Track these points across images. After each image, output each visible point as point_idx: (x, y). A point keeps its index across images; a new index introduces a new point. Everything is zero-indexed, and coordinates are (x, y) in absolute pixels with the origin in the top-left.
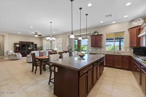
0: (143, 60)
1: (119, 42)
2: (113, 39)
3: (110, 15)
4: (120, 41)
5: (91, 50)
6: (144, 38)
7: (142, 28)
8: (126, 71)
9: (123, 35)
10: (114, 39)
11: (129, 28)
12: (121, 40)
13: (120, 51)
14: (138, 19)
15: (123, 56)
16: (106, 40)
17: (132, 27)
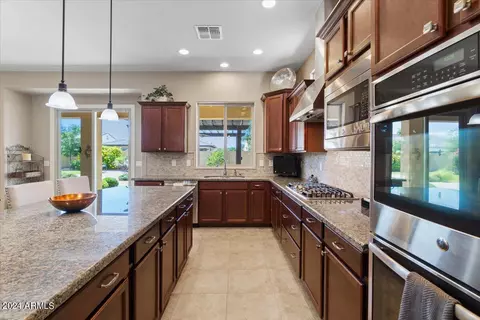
0: (304, 194)
1: (235, 138)
2: (221, 128)
3: (215, 31)
4: (239, 137)
5: (142, 164)
6: (301, 126)
7: (296, 96)
8: (257, 229)
9: (248, 115)
10: (225, 127)
11: (265, 95)
12: (243, 132)
13: (239, 167)
14: (284, 70)
15: (249, 182)
16: (202, 128)
17: (273, 90)
